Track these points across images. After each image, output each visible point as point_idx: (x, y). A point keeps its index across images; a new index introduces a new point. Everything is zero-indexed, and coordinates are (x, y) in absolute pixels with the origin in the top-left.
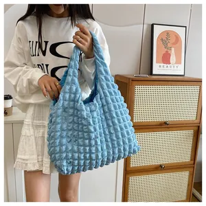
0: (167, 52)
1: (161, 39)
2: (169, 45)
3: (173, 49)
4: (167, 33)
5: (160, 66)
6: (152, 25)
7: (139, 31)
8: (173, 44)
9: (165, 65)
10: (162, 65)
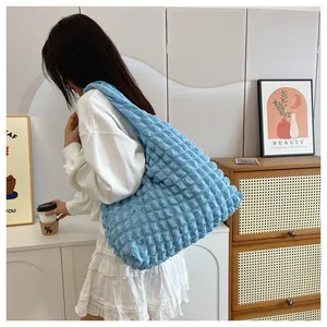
0: (284, 120)
1: (274, 102)
2: (287, 110)
3: (293, 116)
4: (283, 92)
5: (275, 143)
6: (259, 82)
7: (239, 92)
8: (293, 107)
9: (283, 141)
10: (277, 140)
